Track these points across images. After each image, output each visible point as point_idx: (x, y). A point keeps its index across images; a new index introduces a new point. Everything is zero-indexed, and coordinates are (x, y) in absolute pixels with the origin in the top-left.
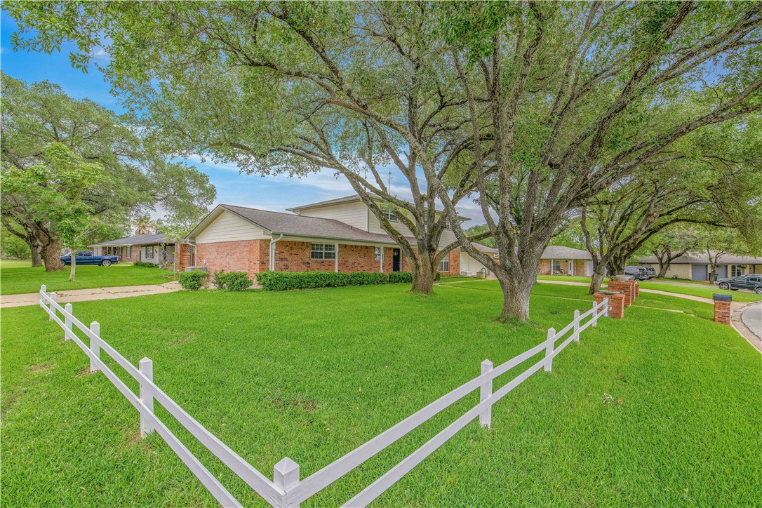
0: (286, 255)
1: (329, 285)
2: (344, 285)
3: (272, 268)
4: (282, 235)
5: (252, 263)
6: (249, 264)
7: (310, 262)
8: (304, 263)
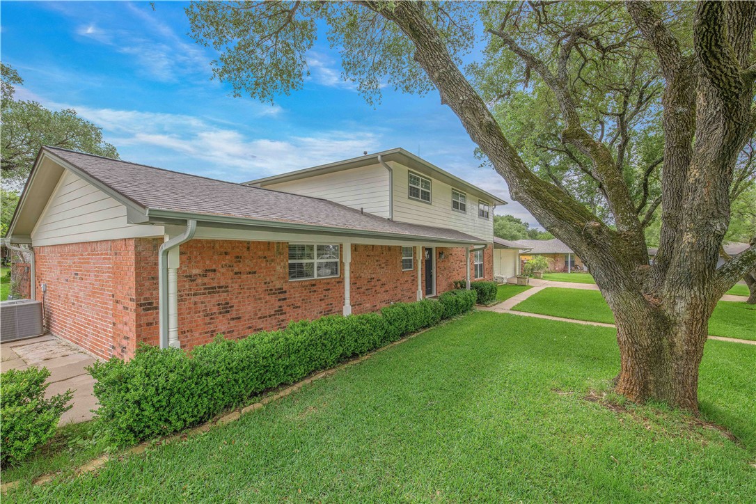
0: (223, 277)
1: (343, 359)
2: (375, 347)
3: (169, 337)
4: (192, 224)
5: (120, 307)
6: (115, 309)
7: (285, 287)
8: (271, 292)
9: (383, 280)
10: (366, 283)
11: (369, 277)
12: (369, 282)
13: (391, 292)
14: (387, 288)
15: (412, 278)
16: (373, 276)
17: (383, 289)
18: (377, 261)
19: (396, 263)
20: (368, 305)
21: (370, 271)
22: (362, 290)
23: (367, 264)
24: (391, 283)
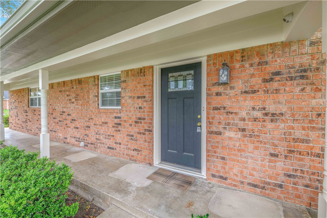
9: (74, 116)
10: (59, 115)
11: (61, 110)
12: (61, 114)
13: (82, 131)
14: (77, 124)
15: (117, 121)
16: (65, 110)
17: (74, 125)
18: (67, 96)
19: (88, 97)
20: (60, 135)
21: (62, 105)
22: (56, 120)
23: (60, 98)
24: (82, 120)
